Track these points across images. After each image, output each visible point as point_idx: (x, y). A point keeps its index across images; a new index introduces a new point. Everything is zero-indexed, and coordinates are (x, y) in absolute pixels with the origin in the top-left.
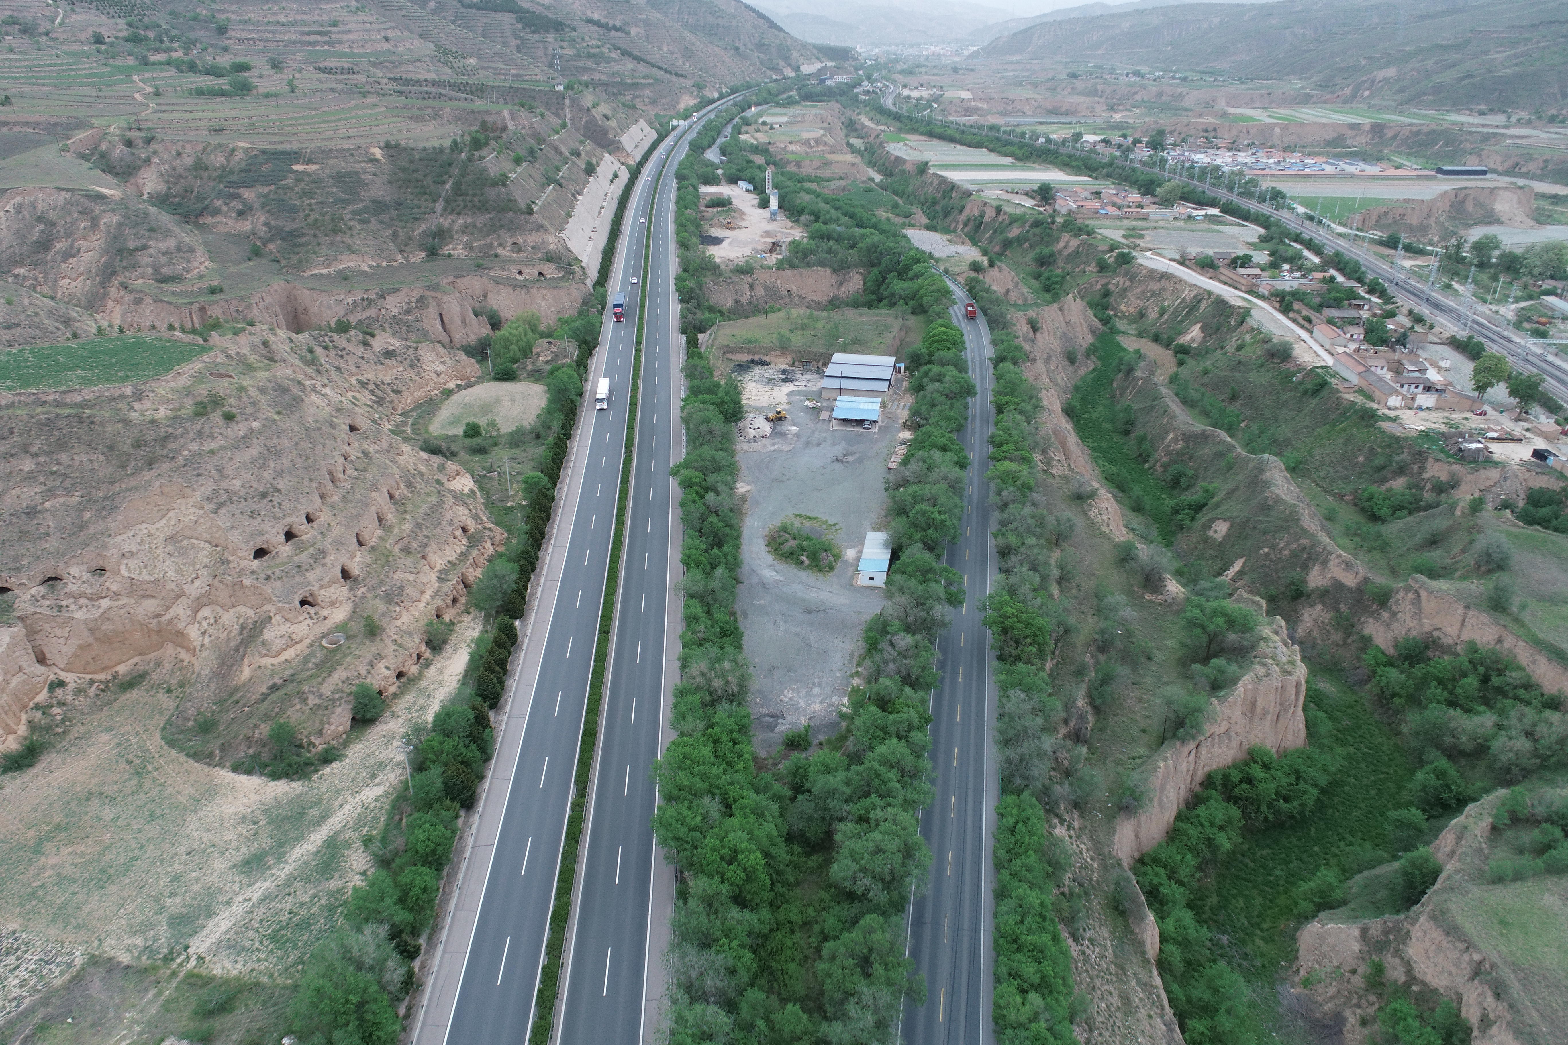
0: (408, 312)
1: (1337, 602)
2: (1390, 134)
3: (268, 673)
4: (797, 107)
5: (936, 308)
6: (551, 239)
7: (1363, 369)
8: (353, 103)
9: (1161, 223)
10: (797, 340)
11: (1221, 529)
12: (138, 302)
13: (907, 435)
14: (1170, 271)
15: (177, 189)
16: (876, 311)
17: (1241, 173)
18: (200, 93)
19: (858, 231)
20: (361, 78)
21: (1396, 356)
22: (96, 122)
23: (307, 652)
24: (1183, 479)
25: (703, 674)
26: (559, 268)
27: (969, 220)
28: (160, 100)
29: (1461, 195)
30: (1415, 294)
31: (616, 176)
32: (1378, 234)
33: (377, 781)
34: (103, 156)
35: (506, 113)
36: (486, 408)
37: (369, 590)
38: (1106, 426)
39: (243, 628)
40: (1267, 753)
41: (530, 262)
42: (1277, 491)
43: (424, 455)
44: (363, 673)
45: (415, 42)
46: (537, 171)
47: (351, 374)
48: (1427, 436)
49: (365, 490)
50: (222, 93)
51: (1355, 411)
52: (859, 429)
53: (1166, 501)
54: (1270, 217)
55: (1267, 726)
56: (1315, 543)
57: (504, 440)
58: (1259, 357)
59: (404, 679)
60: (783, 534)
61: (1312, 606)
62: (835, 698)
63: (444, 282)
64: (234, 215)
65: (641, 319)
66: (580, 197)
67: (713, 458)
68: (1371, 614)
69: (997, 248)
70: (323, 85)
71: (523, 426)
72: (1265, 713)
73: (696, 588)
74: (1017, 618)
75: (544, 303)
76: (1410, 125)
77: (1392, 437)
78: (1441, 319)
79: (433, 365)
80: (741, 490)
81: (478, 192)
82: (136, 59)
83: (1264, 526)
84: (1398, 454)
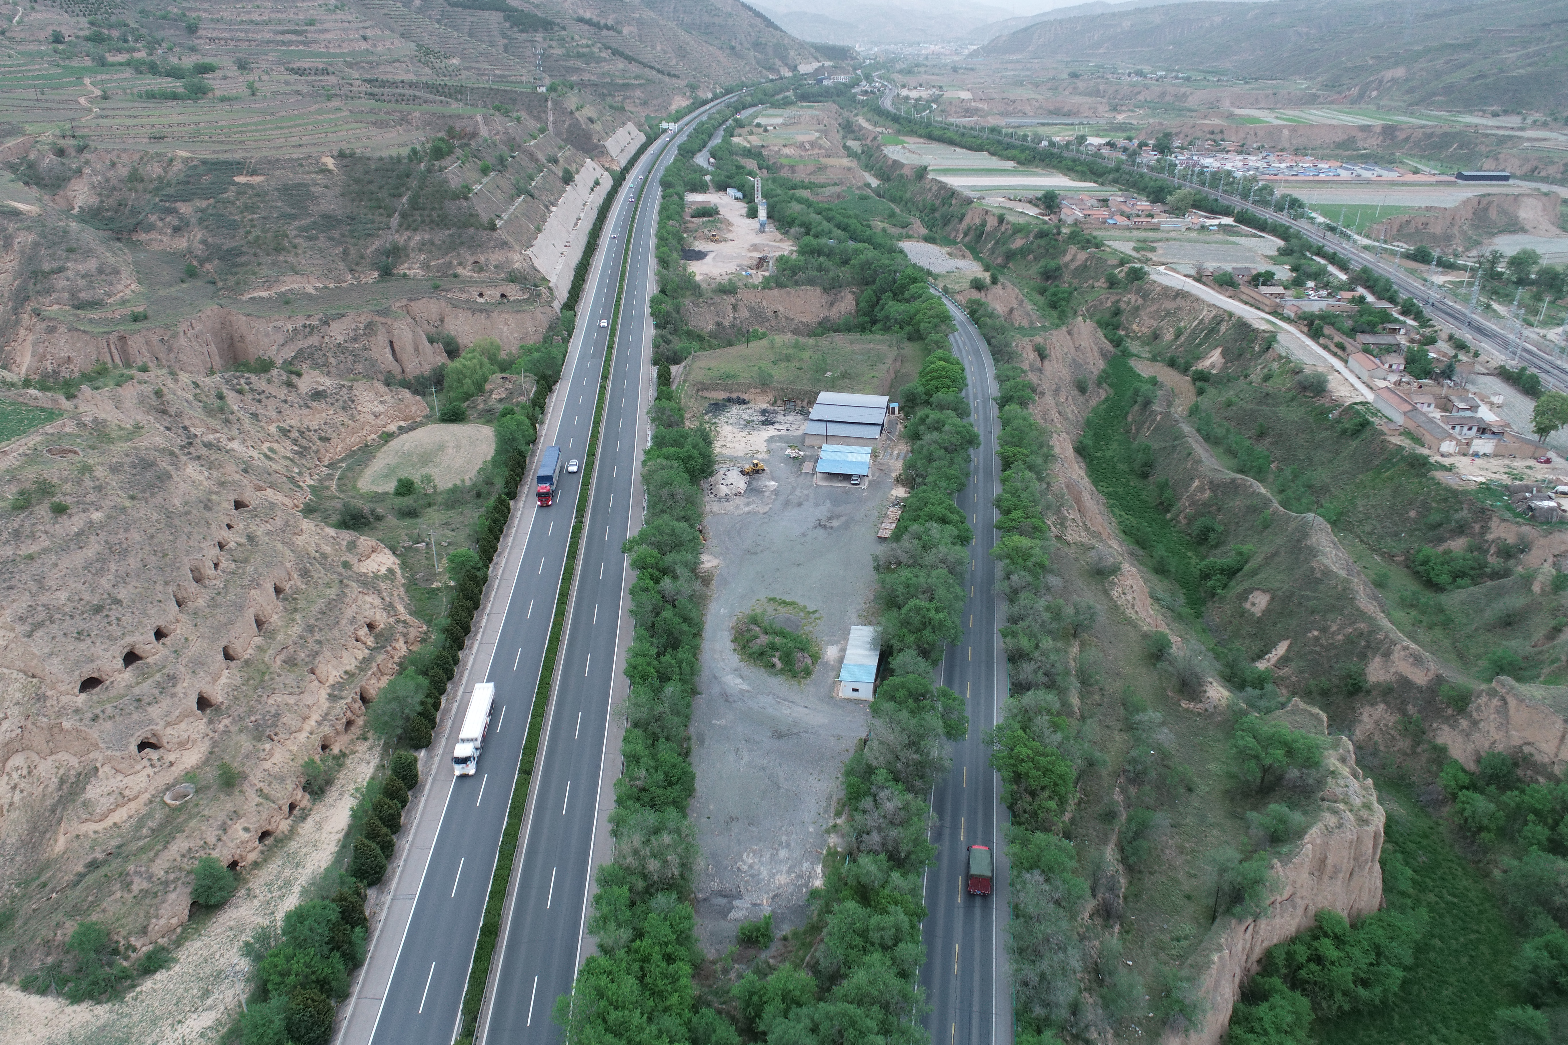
0: (355, 340)
1: (1404, 702)
2: (1401, 136)
3: (87, 845)
4: (793, 108)
5: (934, 336)
6: (516, 257)
7: (1409, 408)
8: (315, 107)
9: (1173, 234)
10: (780, 374)
11: (1259, 602)
12: (51, 330)
13: (900, 492)
14: (1186, 289)
15: (111, 202)
16: (870, 337)
17: (1254, 179)
18: (151, 96)
19: (851, 244)
20: (332, 80)
21: (1444, 391)
22: (29, 128)
23: (143, 811)
24: (1212, 536)
25: (636, 852)
26: (524, 290)
27: (969, 229)
28: (106, 104)
29: (1485, 202)
30: (1452, 315)
31: (597, 183)
32: (1403, 247)
33: (209, 1002)
34: (31, 166)
35: (479, 118)
36: (427, 457)
37: (234, 722)
38: (1122, 467)
39: (62, 781)
40: (1339, 922)
41: (492, 283)
42: (1325, 561)
43: (331, 531)
44: (212, 840)
45: (396, 42)
46: (506, 181)
47: (270, 421)
48: (1488, 489)
49: (243, 587)
50: (175, 97)
51: (1403, 457)
52: (846, 485)
53: (1194, 561)
54: (1288, 228)
55: (1338, 885)
56: (1375, 628)
57: (439, 499)
58: (1290, 390)
59: (269, 841)
60: (752, 626)
61: (1372, 705)
62: (806, 866)
63: (396, 305)
64: (169, 231)
65: (610, 347)
66: (554, 209)
67: (673, 531)
68: (1446, 720)
69: (999, 260)
70: (290, 88)
71: (463, 481)
72: (1336, 870)
73: (639, 715)
74: (1033, 762)
75: (506, 328)
76: (1423, 127)
77: (1449, 490)
78: (1485, 346)
79: (370, 406)
80: (708, 565)
81: (437, 206)
82: (93, 59)
83: (1312, 603)
84: (1457, 511)
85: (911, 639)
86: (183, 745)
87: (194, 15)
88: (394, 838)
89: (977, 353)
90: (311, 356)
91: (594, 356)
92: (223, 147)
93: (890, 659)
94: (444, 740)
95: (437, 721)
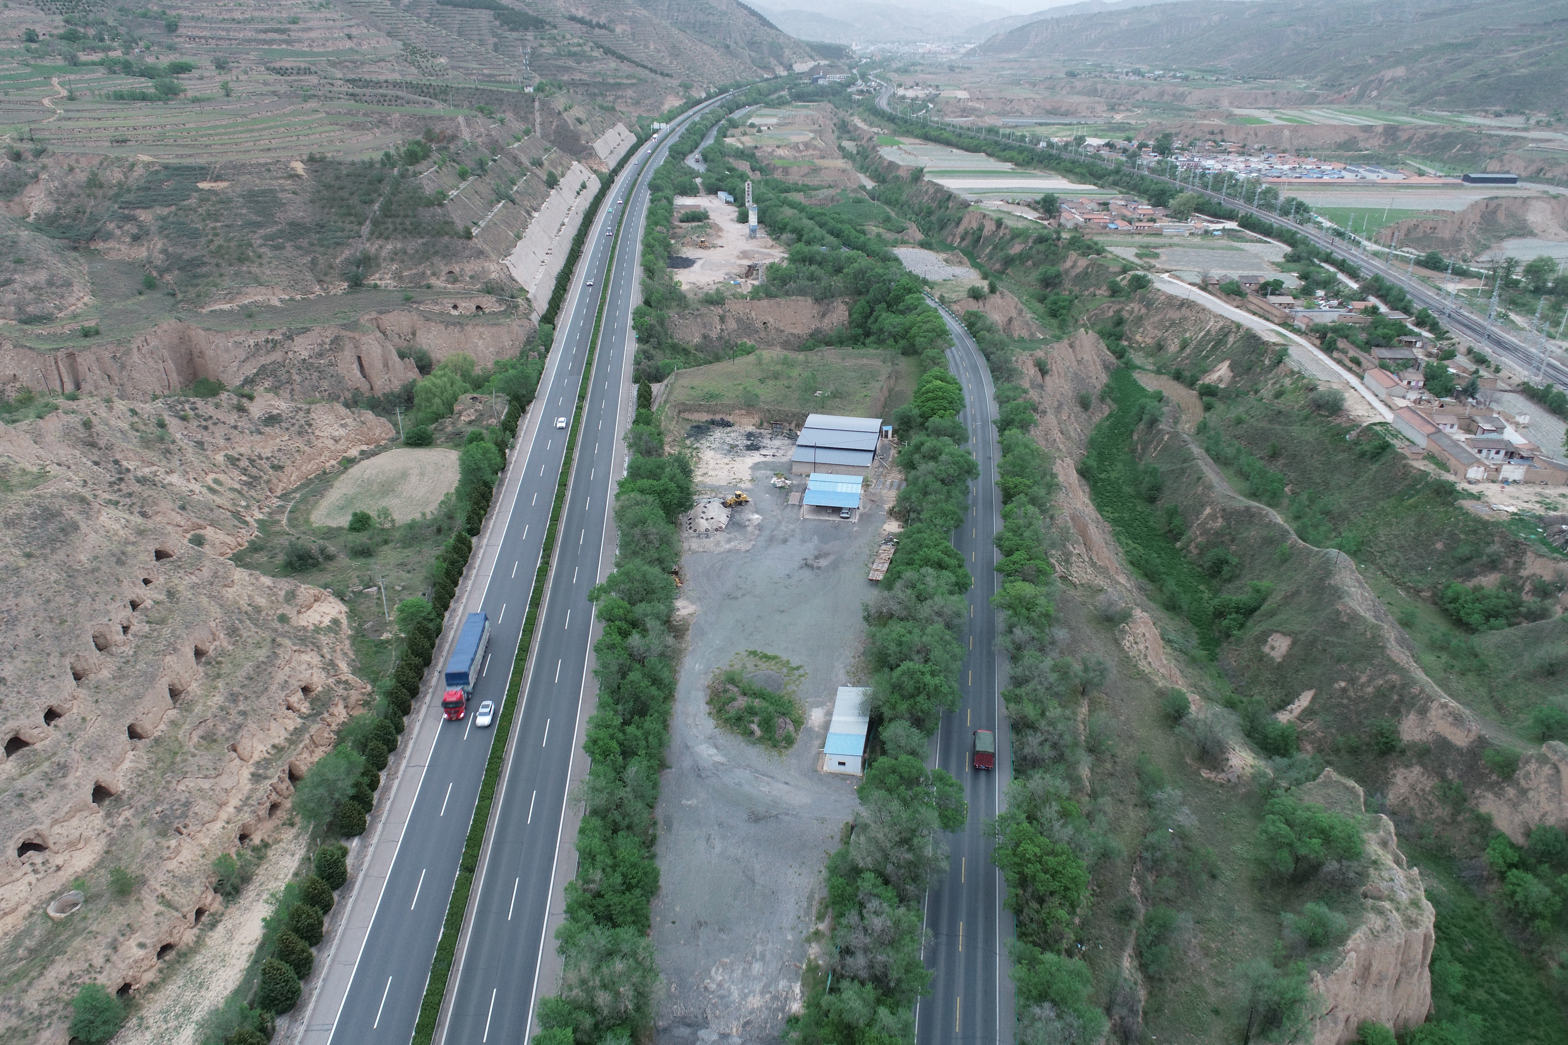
0: (320, 355)
1: (1443, 766)
2: (1403, 136)
4: (788, 108)
5: (930, 352)
6: (493, 267)
7: (1433, 430)
8: (290, 108)
9: (1176, 240)
10: (766, 393)
11: (1279, 646)
13: (893, 527)
14: (1192, 298)
15: (68, 209)
16: (863, 351)
17: (1258, 182)
18: (119, 97)
19: (845, 251)
20: (313, 80)
21: (1468, 411)
23: (21, 927)
24: (1226, 568)
25: (583, 983)
26: (500, 301)
27: (966, 233)
28: (73, 106)
29: (1493, 205)
30: (1470, 327)
31: (584, 186)
32: (1412, 253)
35: (461, 119)
36: (388, 487)
38: (1128, 489)
40: (1384, 1033)
41: (467, 294)
42: (1351, 604)
43: (267, 581)
44: (98, 961)
45: (382, 40)
46: (485, 186)
47: (217, 449)
48: (1521, 520)
49: (156, 653)
50: (144, 98)
51: (1427, 483)
52: (835, 518)
53: (1206, 595)
54: (1296, 233)
55: (1383, 995)
56: (1408, 682)
57: (397, 535)
58: (1303, 407)
59: (170, 956)
60: (729, 687)
61: (1407, 767)
62: (782, 984)
63: (365, 319)
64: (128, 240)
65: (589, 364)
66: (536, 214)
67: (644, 576)
68: (1491, 787)
69: (997, 266)
70: (267, 88)
71: (424, 514)
72: (1381, 978)
73: (597, 802)
74: (1040, 862)
75: (480, 343)
76: (1425, 127)
77: (1478, 520)
78: (1507, 360)
79: (330, 429)
80: (683, 612)
81: (410, 213)
82: (65, 59)
83: (1338, 650)
84: (1488, 544)
85: (903, 707)
86: (72, 845)
87: (174, 13)
88: (314, 951)
89: (975, 369)
90: (274, 373)
91: (571, 373)
92: (187, 151)
93: (880, 729)
94: (380, 827)
95: (375, 802)
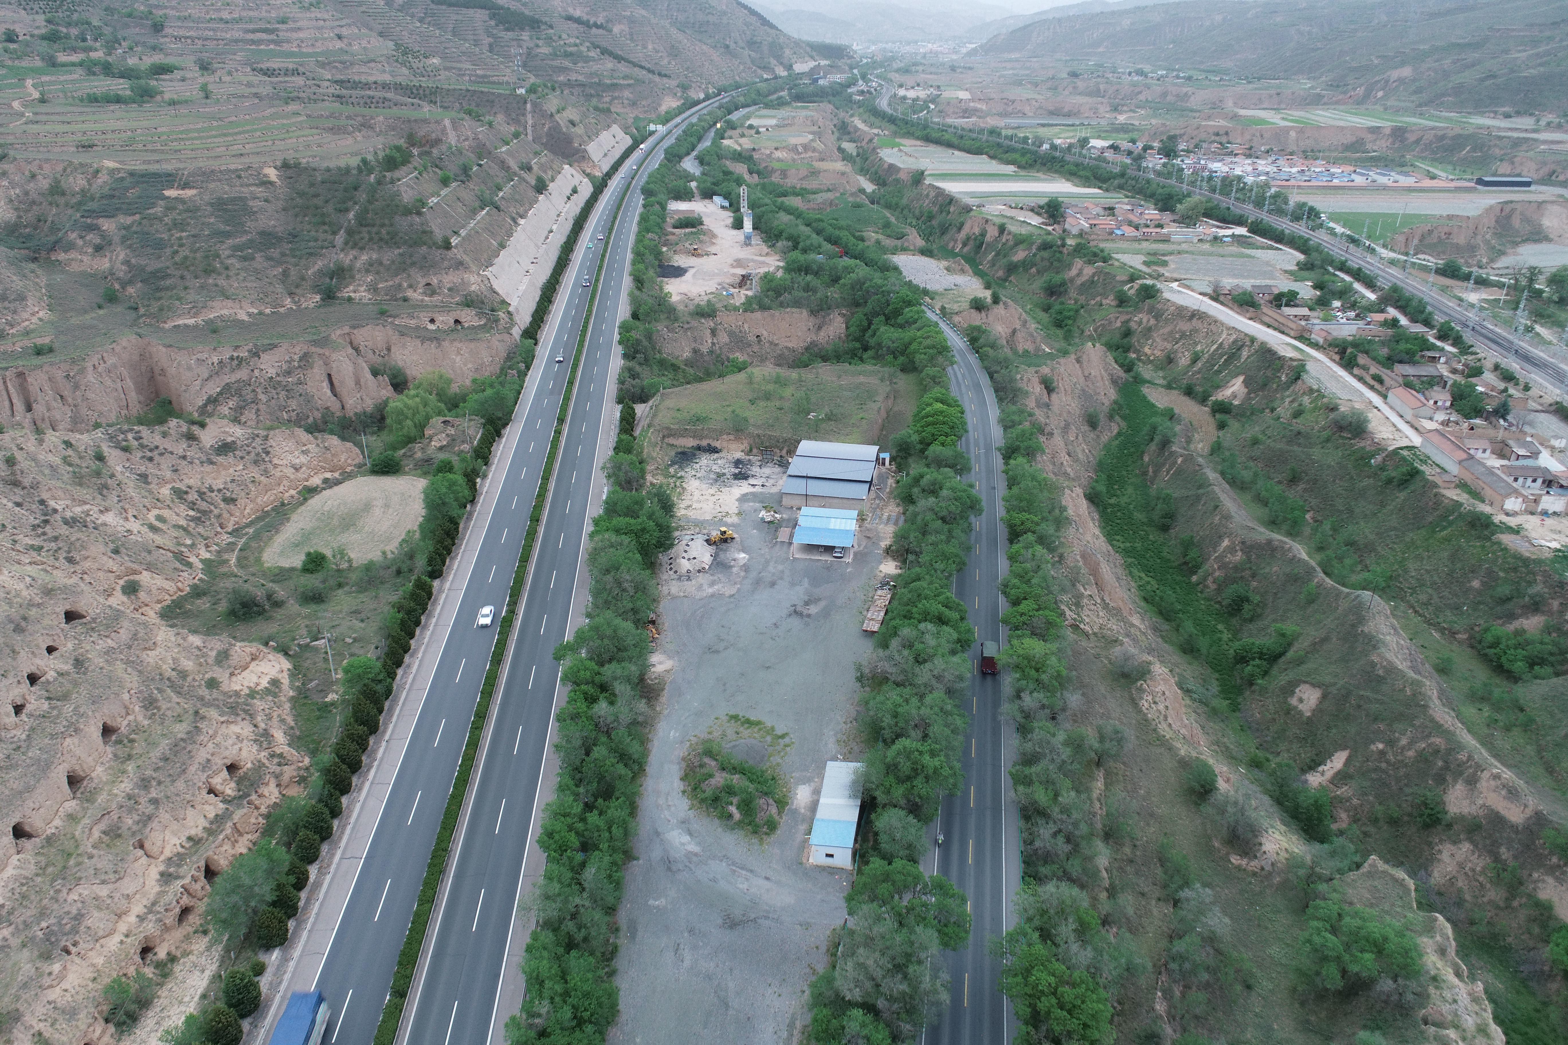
0: (289, 373)
1: (1495, 844)
2: (1412, 138)
4: (787, 108)
5: (930, 371)
6: (473, 278)
7: (1464, 456)
8: (270, 111)
9: (1184, 246)
10: (755, 415)
11: (1308, 698)
13: (889, 568)
14: (1203, 309)
15: (30, 217)
16: (861, 367)
17: (1266, 185)
18: (94, 100)
19: (843, 260)
20: (299, 81)
21: (1501, 434)
24: (1246, 606)
26: (480, 315)
27: (968, 239)
28: (44, 109)
29: (1508, 209)
30: (1495, 341)
31: (575, 191)
32: (1431, 261)
35: (447, 122)
36: (349, 521)
38: (1139, 516)
41: (445, 308)
42: (1387, 654)
43: (196, 640)
45: (373, 40)
46: (467, 195)
47: (163, 481)
48: (1565, 557)
49: (53, 736)
50: (118, 100)
51: (1460, 515)
52: (827, 558)
53: (1226, 636)
54: (1309, 239)
56: (1455, 746)
57: (354, 577)
58: (1324, 429)
60: (706, 760)
61: (1455, 843)
63: (336, 334)
64: (90, 250)
65: (571, 383)
66: (522, 221)
67: (615, 631)
68: (1551, 870)
69: (1000, 273)
70: (249, 90)
71: (384, 553)
73: (550, 911)
74: (1054, 993)
75: (458, 359)
76: (1433, 129)
77: (1518, 557)
78: (1536, 377)
79: (290, 457)
80: (659, 669)
81: (387, 222)
82: (43, 59)
83: (1374, 707)
84: (1530, 584)
85: (899, 792)
87: (161, 13)
89: (977, 387)
90: (239, 393)
91: (552, 392)
92: (157, 157)
93: (873, 816)
94: (305, 934)
95: (301, 904)
